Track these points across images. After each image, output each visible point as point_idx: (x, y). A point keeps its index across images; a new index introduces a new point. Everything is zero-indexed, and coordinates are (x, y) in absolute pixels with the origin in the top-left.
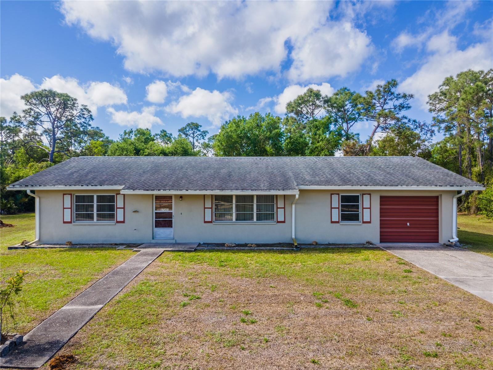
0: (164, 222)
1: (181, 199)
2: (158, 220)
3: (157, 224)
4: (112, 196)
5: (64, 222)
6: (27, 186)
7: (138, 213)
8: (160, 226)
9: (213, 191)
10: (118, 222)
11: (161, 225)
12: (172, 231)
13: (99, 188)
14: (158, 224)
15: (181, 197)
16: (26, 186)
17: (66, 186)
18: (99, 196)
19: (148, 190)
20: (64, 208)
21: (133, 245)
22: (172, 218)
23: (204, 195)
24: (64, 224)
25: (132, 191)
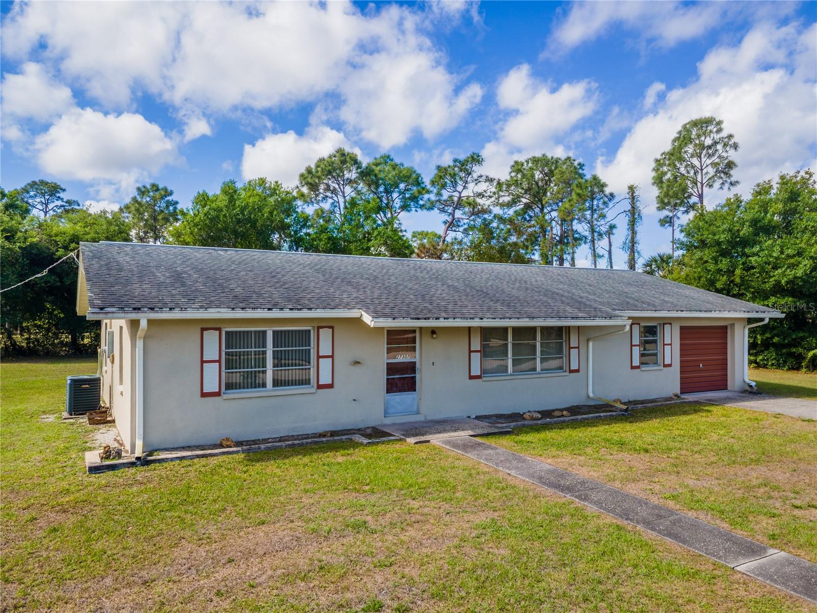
0: (402, 381)
1: (435, 336)
2: (392, 379)
3: (389, 386)
4: (306, 331)
5: (204, 395)
6: (139, 309)
7: (359, 365)
8: (395, 389)
9: (521, 320)
10: (320, 387)
11: (397, 387)
12: (414, 398)
13: (276, 314)
14: (393, 387)
15: (433, 331)
16: (135, 309)
17: (233, 309)
18: (278, 331)
19: (418, 319)
20: (203, 362)
21: (346, 432)
22: (415, 373)
23: (469, 328)
24: (203, 398)
25: (390, 320)
